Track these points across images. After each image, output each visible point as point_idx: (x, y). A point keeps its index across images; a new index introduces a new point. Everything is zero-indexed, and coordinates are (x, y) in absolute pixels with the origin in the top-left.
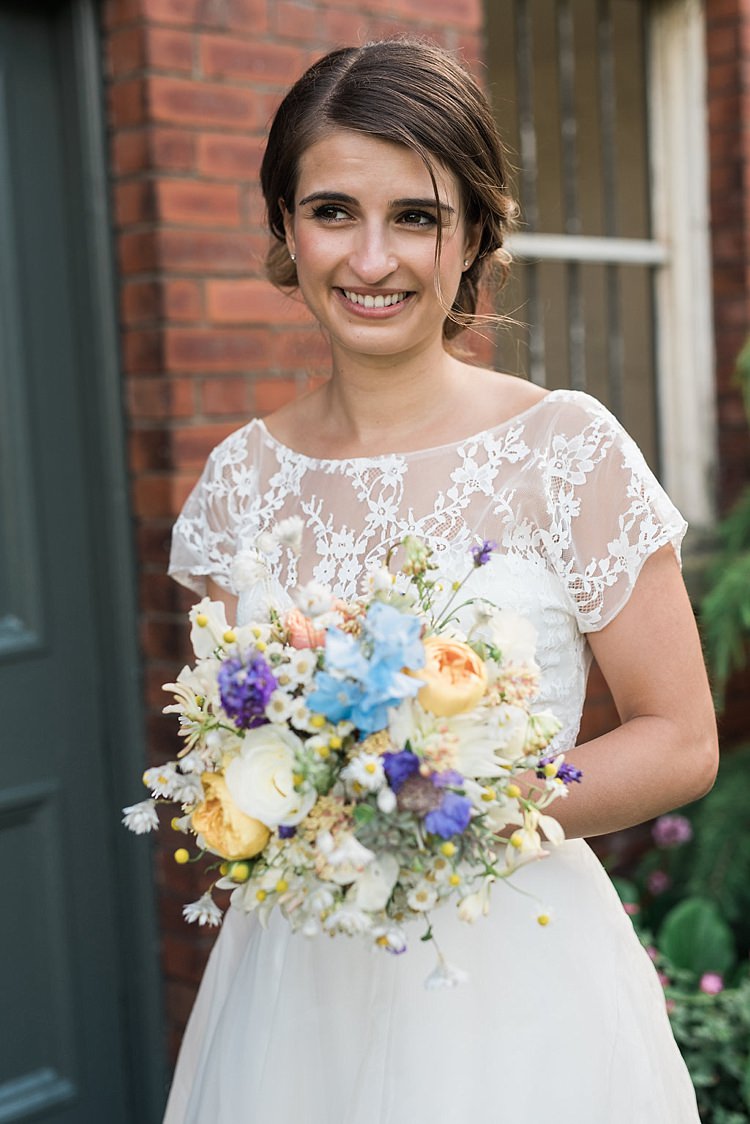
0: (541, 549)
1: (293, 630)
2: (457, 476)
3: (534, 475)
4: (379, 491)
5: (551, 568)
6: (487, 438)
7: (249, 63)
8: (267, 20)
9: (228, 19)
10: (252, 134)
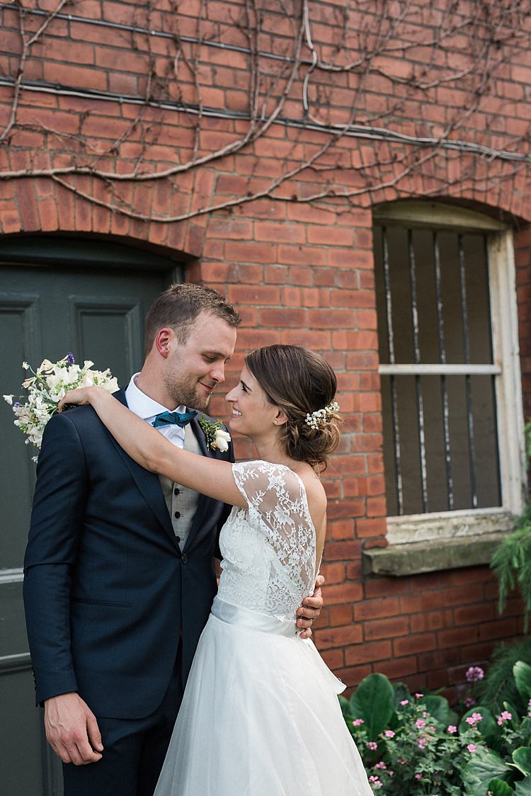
7: (251, 296)
8: (261, 275)
9: (241, 279)
10: (253, 328)
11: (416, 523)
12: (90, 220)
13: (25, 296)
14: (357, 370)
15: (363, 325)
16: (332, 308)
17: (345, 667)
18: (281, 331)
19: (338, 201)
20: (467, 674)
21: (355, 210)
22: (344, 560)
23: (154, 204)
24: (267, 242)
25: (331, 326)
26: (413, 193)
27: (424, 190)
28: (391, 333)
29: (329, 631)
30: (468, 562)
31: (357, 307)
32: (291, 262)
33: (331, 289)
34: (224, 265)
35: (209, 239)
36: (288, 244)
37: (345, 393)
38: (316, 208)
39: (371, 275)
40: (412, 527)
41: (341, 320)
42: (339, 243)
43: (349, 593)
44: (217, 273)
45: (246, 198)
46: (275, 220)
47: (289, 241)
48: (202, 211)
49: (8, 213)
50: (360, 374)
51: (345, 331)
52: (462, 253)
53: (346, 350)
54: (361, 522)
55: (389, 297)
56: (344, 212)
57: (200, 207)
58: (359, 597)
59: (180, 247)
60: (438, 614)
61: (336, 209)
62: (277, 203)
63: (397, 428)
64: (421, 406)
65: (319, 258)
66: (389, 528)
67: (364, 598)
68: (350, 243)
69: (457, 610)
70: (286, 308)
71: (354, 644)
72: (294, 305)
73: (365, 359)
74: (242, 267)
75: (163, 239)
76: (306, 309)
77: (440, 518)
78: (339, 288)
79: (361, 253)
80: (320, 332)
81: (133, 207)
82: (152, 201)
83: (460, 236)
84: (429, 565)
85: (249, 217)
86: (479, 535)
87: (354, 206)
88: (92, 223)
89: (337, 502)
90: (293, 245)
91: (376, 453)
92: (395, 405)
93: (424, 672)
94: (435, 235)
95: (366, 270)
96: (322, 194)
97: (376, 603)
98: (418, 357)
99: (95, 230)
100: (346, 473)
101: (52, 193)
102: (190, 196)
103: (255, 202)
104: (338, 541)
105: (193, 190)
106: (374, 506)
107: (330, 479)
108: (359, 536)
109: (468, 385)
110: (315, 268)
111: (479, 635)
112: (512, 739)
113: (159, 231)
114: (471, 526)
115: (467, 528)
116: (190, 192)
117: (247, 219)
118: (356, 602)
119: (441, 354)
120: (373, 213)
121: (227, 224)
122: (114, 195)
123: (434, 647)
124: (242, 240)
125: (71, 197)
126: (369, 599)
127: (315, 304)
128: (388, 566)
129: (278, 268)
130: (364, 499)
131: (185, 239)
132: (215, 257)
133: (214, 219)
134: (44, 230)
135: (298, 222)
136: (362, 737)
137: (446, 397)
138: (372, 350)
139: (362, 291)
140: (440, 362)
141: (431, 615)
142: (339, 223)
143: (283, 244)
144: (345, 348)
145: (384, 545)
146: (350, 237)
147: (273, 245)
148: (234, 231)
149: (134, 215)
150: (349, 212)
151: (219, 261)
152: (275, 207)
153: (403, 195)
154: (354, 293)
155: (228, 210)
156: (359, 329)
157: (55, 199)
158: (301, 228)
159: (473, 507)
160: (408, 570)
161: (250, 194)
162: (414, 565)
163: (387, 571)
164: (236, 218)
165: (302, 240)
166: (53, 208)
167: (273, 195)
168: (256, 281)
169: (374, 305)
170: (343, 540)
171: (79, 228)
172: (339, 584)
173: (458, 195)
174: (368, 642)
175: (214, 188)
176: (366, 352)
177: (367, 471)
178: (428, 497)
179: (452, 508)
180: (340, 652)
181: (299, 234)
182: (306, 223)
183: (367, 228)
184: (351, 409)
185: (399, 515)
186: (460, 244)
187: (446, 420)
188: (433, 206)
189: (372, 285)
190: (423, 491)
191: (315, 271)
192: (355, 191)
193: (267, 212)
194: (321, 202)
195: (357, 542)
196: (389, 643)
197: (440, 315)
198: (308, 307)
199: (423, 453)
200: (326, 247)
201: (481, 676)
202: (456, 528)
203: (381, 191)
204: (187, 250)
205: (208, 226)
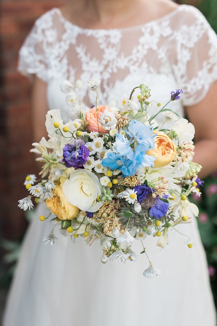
0: (173, 72)
1: (90, 123)
2: (142, 40)
3: (174, 42)
4: (109, 45)
5: (176, 80)
6: (153, 24)
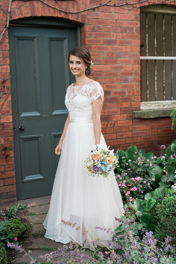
7: (100, 35)
8: (104, 29)
9: (97, 30)
10: (101, 45)
11: (152, 104)
12: (51, 13)
13: (34, 35)
14: (133, 58)
15: (136, 44)
16: (126, 39)
17: (126, 144)
18: (109, 46)
19: (129, 6)
20: (161, 147)
21: (134, 9)
22: (127, 113)
23: (71, 8)
24: (106, 19)
25: (125, 45)
26: (154, 3)
27: (158, 2)
28: (147, 47)
29: (121, 133)
30: (166, 116)
31: (134, 39)
32: (113, 25)
33: (126, 33)
34: (92, 26)
35: (88, 18)
36: (112, 19)
37: (129, 65)
38: (122, 8)
39: (139, 29)
40: (150, 105)
41: (128, 43)
42: (129, 19)
43: (128, 123)
44: (90, 28)
45: (99, 5)
46: (108, 12)
47: (113, 19)
48: (85, 10)
49: (27, 11)
50: (134, 59)
51: (130, 46)
52: (172, 22)
53: (130, 52)
54: (132, 102)
55: (147, 35)
56: (131, 9)
57: (85, 8)
58: (131, 124)
59: (78, 21)
60: (156, 130)
61: (128, 8)
62: (109, 7)
63: (148, 76)
64: (156, 69)
65: (122, 24)
66: (141, 105)
67: (133, 125)
68: (132, 19)
69: (162, 130)
70: (111, 39)
71: (129, 137)
72: (114, 38)
73: (136, 55)
74: (97, 27)
75: (73, 18)
76: (117, 39)
77: (160, 103)
78: (128, 33)
79: (136, 22)
80: (122, 46)
81: (64, 9)
82: (70, 7)
83: (172, 16)
84: (153, 116)
85: (100, 11)
86: (171, 108)
87: (134, 7)
88: (52, 13)
89: (125, 97)
90: (114, 20)
91: (138, 83)
92: (148, 69)
93: (151, 146)
94: (163, 16)
95: (137, 27)
96: (124, 4)
97: (136, 126)
98: (156, 54)
99: (53, 16)
100: (129, 88)
101: (40, 5)
102: (82, 5)
103: (102, 7)
104: (125, 108)
105: (83, 3)
106: (137, 98)
107: (123, 90)
108: (132, 107)
109: (172, 63)
110: (120, 27)
111: (168, 137)
112: (165, 164)
113: (72, 16)
114: (169, 105)
115: (167, 106)
116: (82, 4)
117: (99, 12)
118: (130, 126)
119: (163, 53)
120: (140, 9)
121: (93, 13)
122: (58, 5)
123: (154, 139)
124: (98, 18)
125: (46, 6)
126: (134, 125)
127: (121, 38)
128: (140, 116)
129: (109, 27)
130: (134, 96)
131: (80, 18)
132: (89, 23)
133: (89, 12)
134: (38, 16)
135: (116, 13)
136: (125, 162)
137: (164, 66)
138: (138, 52)
139: (136, 34)
140: (163, 56)
141: (153, 130)
142: (129, 13)
143: (111, 19)
144: (130, 51)
145: (140, 110)
146: (133, 17)
147: (108, 20)
148: (95, 15)
149: (65, 11)
150: (132, 9)
151: (91, 25)
152: (109, 8)
153: (151, 4)
154: (133, 34)
155: (94, 9)
156: (134, 45)
157: (41, 7)
158: (117, 14)
159: (171, 100)
160: (146, 117)
161: (101, 4)
162: (148, 116)
163: (140, 117)
164: (96, 12)
165: (117, 18)
166: (40, 9)
167: (108, 4)
168: (102, 31)
169: (139, 38)
170: (127, 108)
171: (48, 15)
172: (125, 120)
173: (169, 4)
174: (133, 137)
175: (89, 2)
176: (136, 52)
177: (135, 88)
178: (157, 96)
179: (164, 100)
180: (125, 139)
181: (116, 16)
182: (119, 13)
183: (138, 14)
184: (131, 70)
185: (147, 101)
186: (172, 19)
187: (164, 73)
188: (162, 7)
189: (139, 32)
190: (155, 95)
191: (121, 28)
192: (135, 3)
193: (106, 10)
194: (124, 6)
195: (131, 108)
196: (140, 137)
197: (164, 41)
198: (118, 39)
199: (156, 83)
200: (125, 20)
201: (165, 148)
202: (164, 106)
203: (143, 3)
204: (81, 22)
205: (87, 14)
